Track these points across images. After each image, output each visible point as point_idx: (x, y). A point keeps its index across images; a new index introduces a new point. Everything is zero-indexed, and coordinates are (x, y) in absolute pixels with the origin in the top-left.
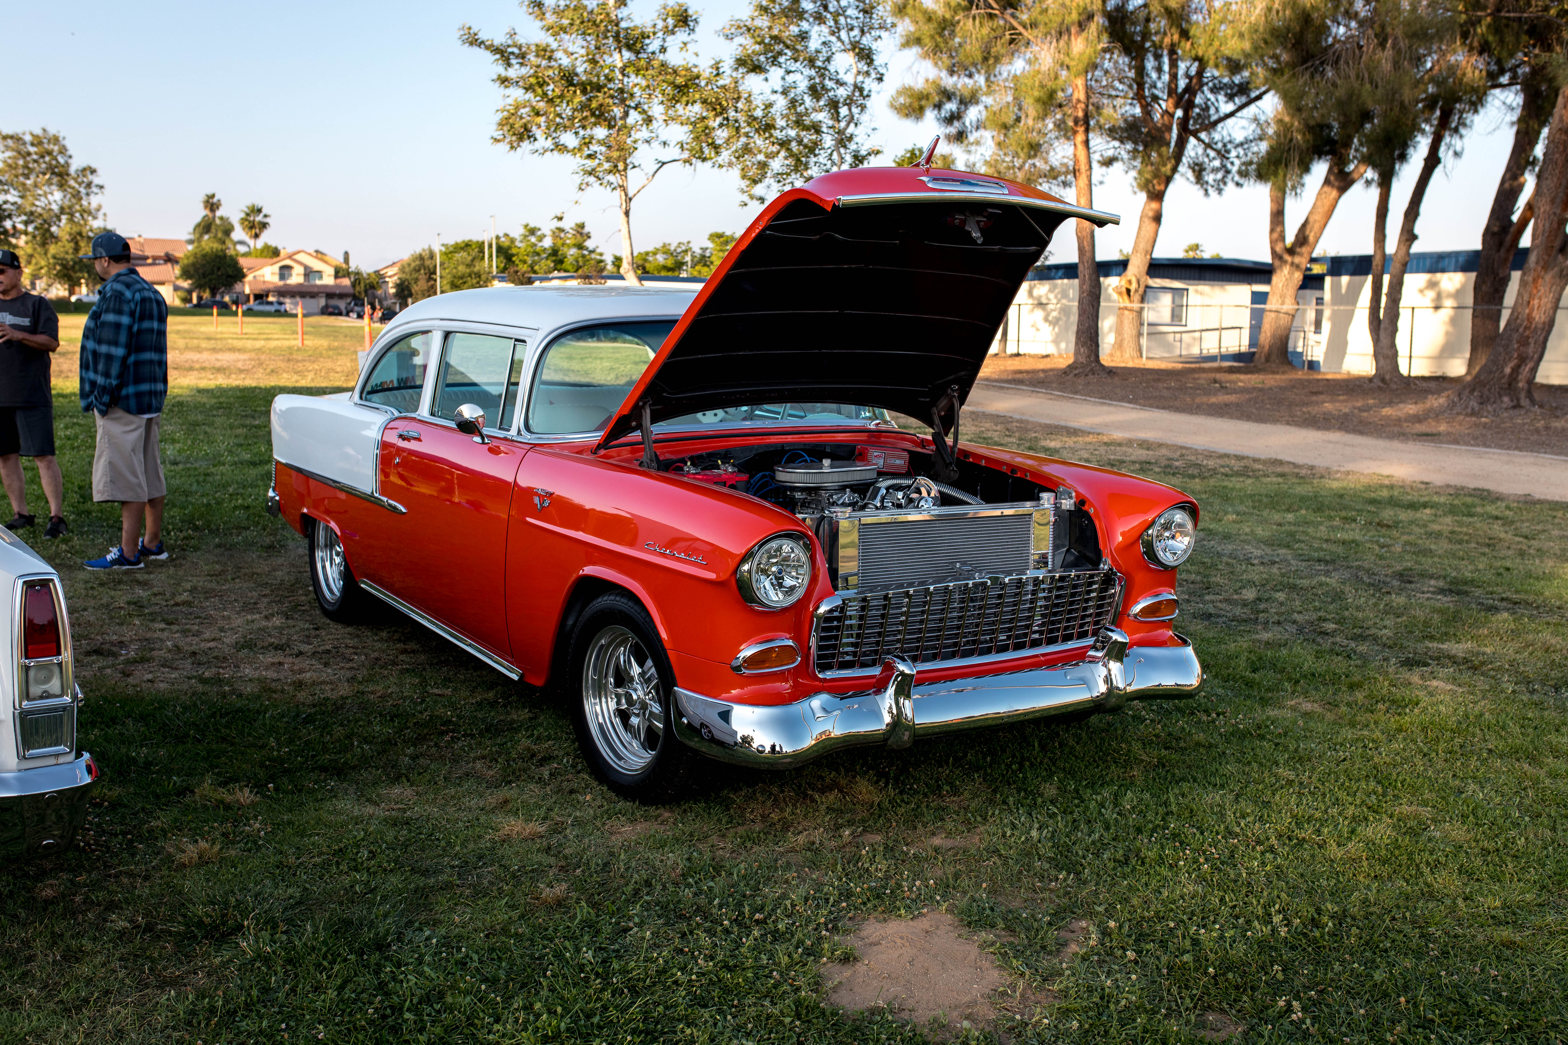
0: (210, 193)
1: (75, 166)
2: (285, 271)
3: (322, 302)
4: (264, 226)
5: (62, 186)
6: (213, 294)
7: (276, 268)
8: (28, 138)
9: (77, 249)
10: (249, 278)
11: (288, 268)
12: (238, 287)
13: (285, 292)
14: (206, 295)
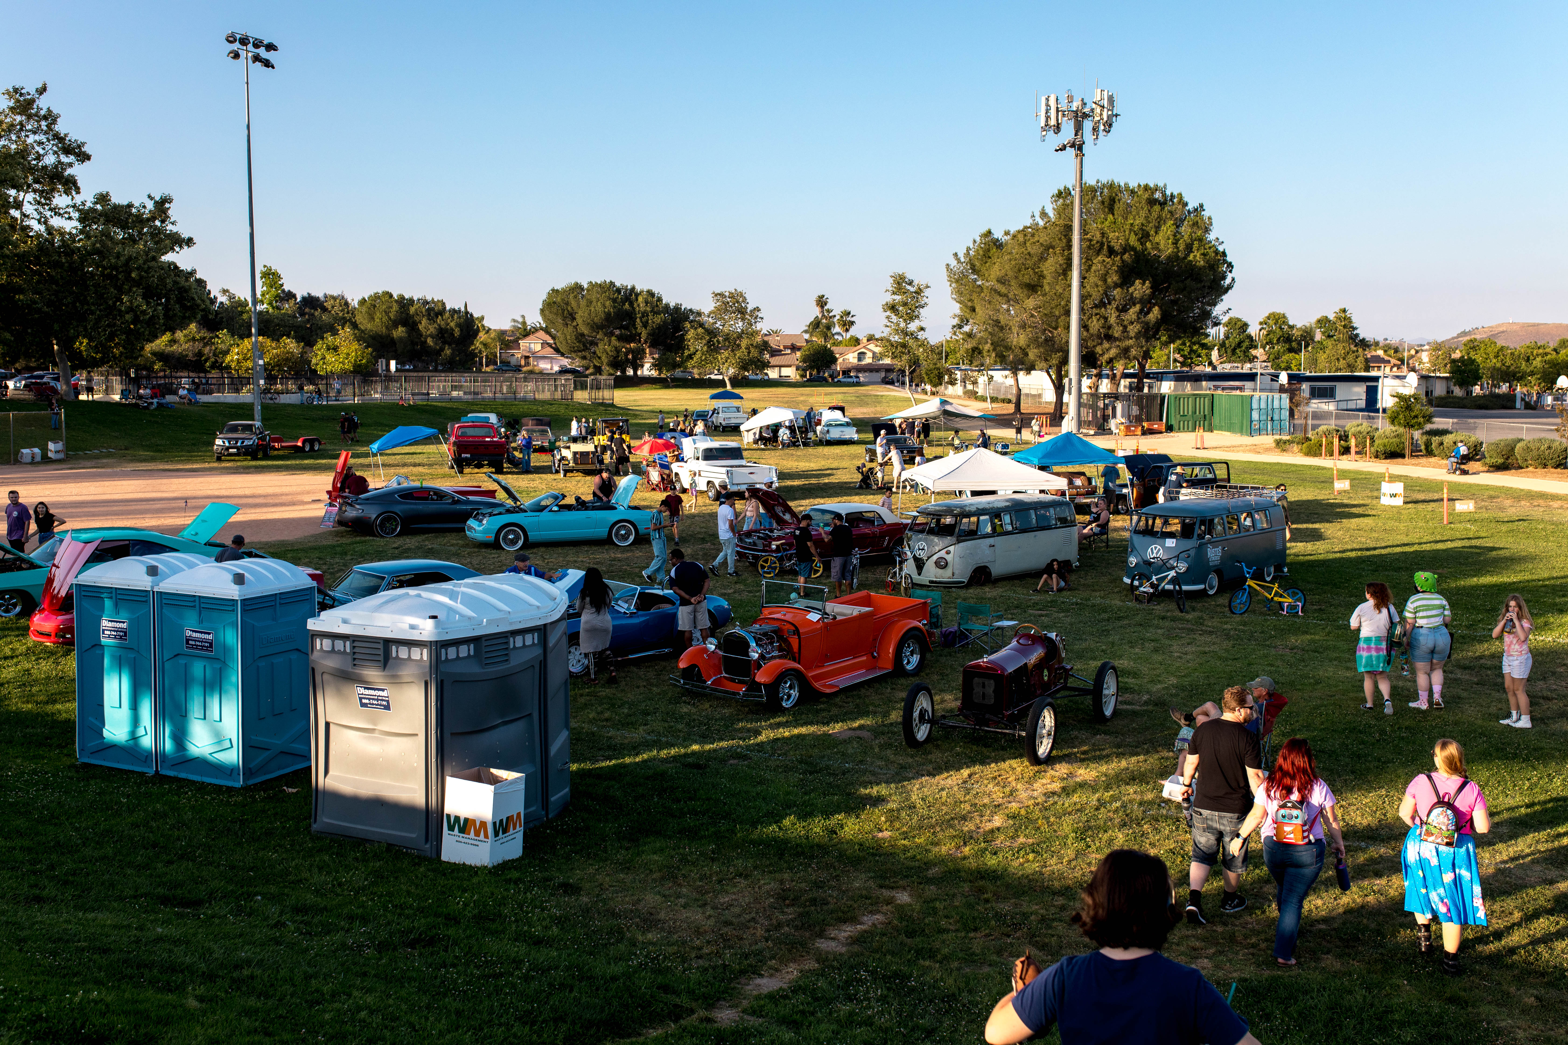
0: (821, 294)
1: (750, 307)
2: (861, 356)
3: (883, 374)
4: (852, 323)
5: (743, 319)
6: (819, 372)
7: (856, 354)
8: (727, 294)
9: (749, 353)
10: (840, 360)
11: (864, 353)
12: (833, 367)
13: (860, 369)
14: (815, 372)
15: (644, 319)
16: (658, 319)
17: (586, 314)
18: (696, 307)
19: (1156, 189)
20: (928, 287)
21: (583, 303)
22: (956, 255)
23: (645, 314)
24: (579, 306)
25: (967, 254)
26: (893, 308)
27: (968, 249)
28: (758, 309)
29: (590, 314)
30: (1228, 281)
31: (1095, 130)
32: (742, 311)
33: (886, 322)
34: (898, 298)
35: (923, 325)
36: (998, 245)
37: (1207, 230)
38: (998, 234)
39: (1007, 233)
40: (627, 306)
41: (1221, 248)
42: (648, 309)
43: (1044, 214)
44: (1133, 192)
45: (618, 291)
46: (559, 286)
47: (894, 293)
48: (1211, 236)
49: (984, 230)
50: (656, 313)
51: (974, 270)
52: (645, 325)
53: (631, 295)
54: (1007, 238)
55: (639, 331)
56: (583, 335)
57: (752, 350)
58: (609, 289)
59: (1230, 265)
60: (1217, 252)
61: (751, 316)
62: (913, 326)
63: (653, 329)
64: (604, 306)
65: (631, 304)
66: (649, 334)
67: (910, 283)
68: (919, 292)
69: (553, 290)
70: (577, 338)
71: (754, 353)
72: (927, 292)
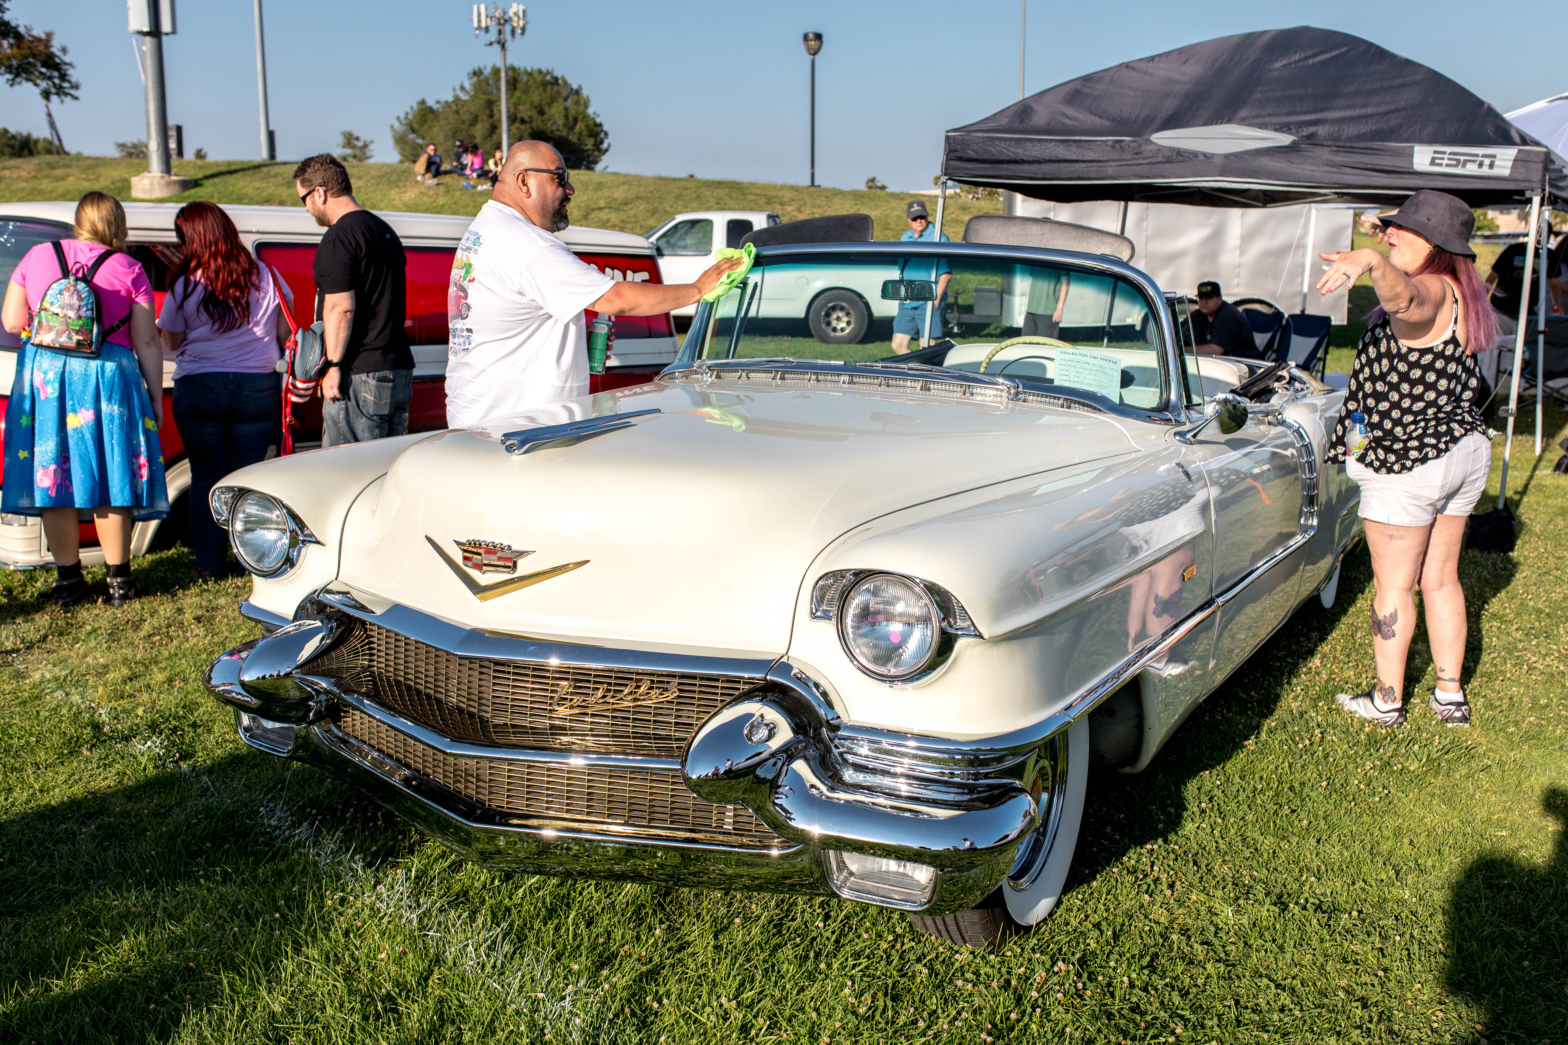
19: (548, 73)
22: (398, 118)
25: (406, 118)
27: (407, 114)
30: (605, 146)
31: (513, 32)
34: (348, 151)
36: (431, 110)
37: (586, 105)
38: (431, 103)
39: (438, 102)
41: (598, 120)
43: (462, 88)
44: (530, 74)
47: (344, 147)
48: (590, 111)
49: (420, 99)
51: (413, 131)
59: (606, 134)
60: (595, 123)
67: (357, 139)
68: (365, 146)
72: (372, 147)
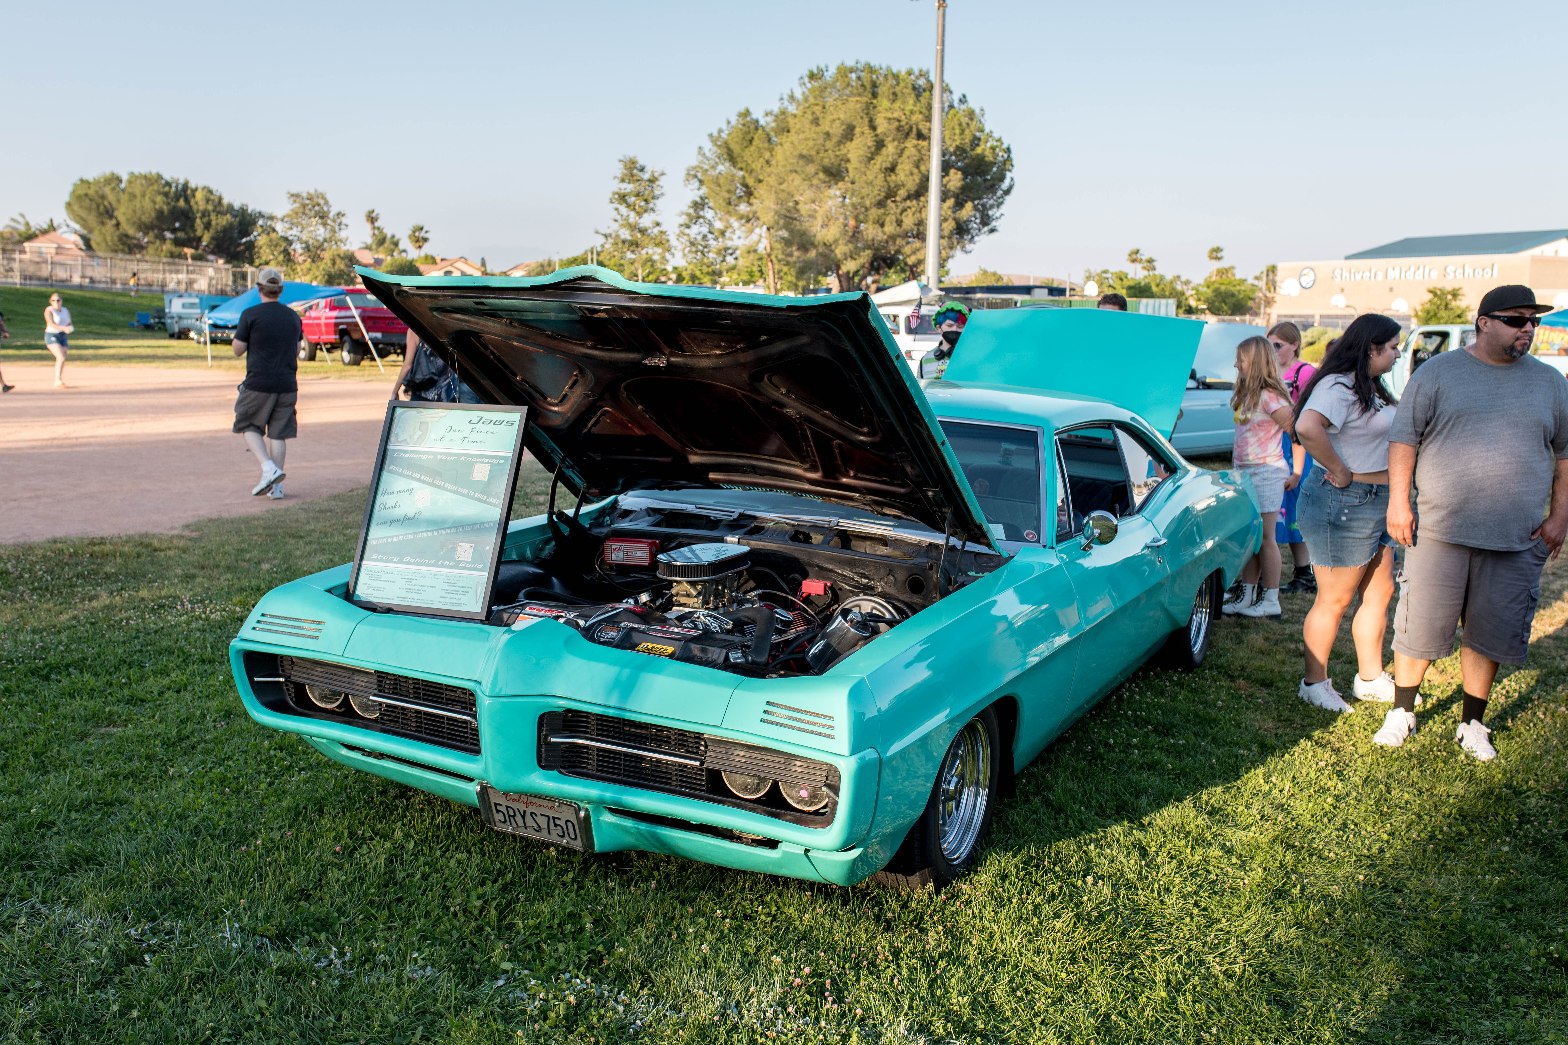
15: (205, 220)
16: (225, 220)
17: (130, 212)
18: (266, 210)
20: (662, 174)
21: (124, 198)
23: (205, 213)
24: (119, 201)
26: (623, 198)
28: (340, 214)
29: (134, 211)
32: (323, 216)
33: (614, 214)
35: (659, 219)
40: (182, 203)
42: (210, 208)
45: (168, 184)
46: (90, 177)
50: (219, 213)
52: (208, 226)
53: (185, 192)
54: (769, 119)
55: (199, 233)
56: (127, 236)
57: (338, 261)
58: (156, 181)
61: (334, 221)
62: (646, 221)
63: (217, 231)
64: (154, 202)
65: (187, 200)
66: (213, 238)
69: (82, 181)
70: (120, 239)
71: (341, 265)
